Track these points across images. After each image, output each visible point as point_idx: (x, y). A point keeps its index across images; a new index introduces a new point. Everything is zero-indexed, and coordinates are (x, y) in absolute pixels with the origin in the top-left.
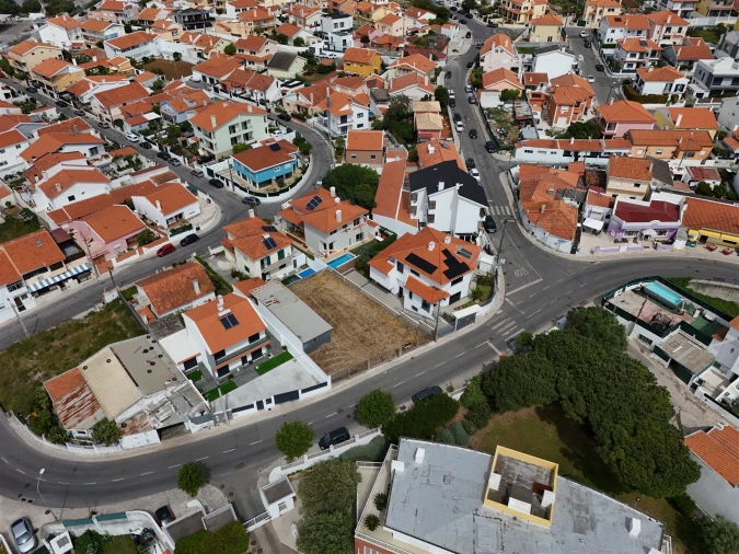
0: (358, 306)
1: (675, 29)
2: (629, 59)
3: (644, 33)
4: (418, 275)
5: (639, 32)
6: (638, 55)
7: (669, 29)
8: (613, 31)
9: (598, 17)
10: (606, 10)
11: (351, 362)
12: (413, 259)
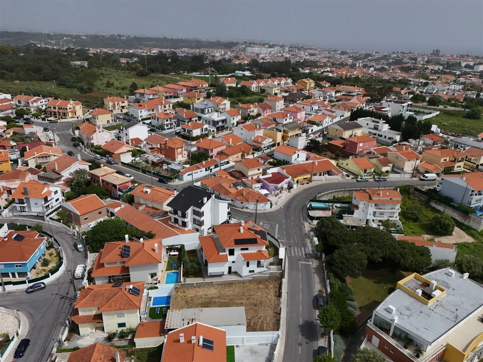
0: (223, 292)
1: (167, 106)
2: (166, 123)
3: (155, 110)
4: (247, 249)
5: (153, 110)
6: (169, 120)
7: (165, 107)
8: (141, 112)
9: (117, 107)
10: (120, 103)
11: (269, 318)
12: (238, 242)
